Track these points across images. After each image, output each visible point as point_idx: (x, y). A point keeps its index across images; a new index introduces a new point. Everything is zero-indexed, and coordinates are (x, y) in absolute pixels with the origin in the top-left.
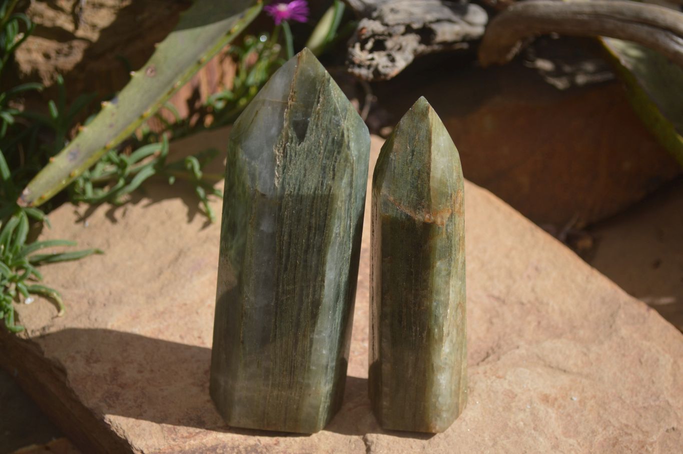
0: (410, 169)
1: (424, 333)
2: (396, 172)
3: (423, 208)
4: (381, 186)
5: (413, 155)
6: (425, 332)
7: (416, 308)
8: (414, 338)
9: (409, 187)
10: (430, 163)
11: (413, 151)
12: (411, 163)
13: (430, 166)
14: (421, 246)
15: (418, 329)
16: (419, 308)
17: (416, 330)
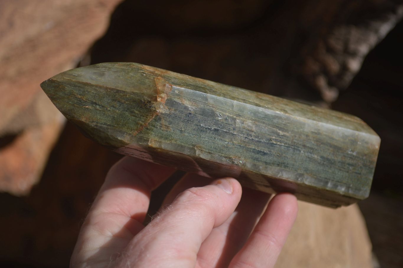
0: (109, 109)
1: (279, 133)
2: (108, 123)
3: (150, 102)
4: (121, 142)
5: (96, 104)
6: (279, 131)
7: (253, 134)
8: (283, 144)
9: (127, 113)
10: (106, 88)
11: (93, 103)
12: (103, 107)
13: (110, 89)
14: (190, 114)
15: (274, 138)
16: (252, 131)
17: (276, 140)
